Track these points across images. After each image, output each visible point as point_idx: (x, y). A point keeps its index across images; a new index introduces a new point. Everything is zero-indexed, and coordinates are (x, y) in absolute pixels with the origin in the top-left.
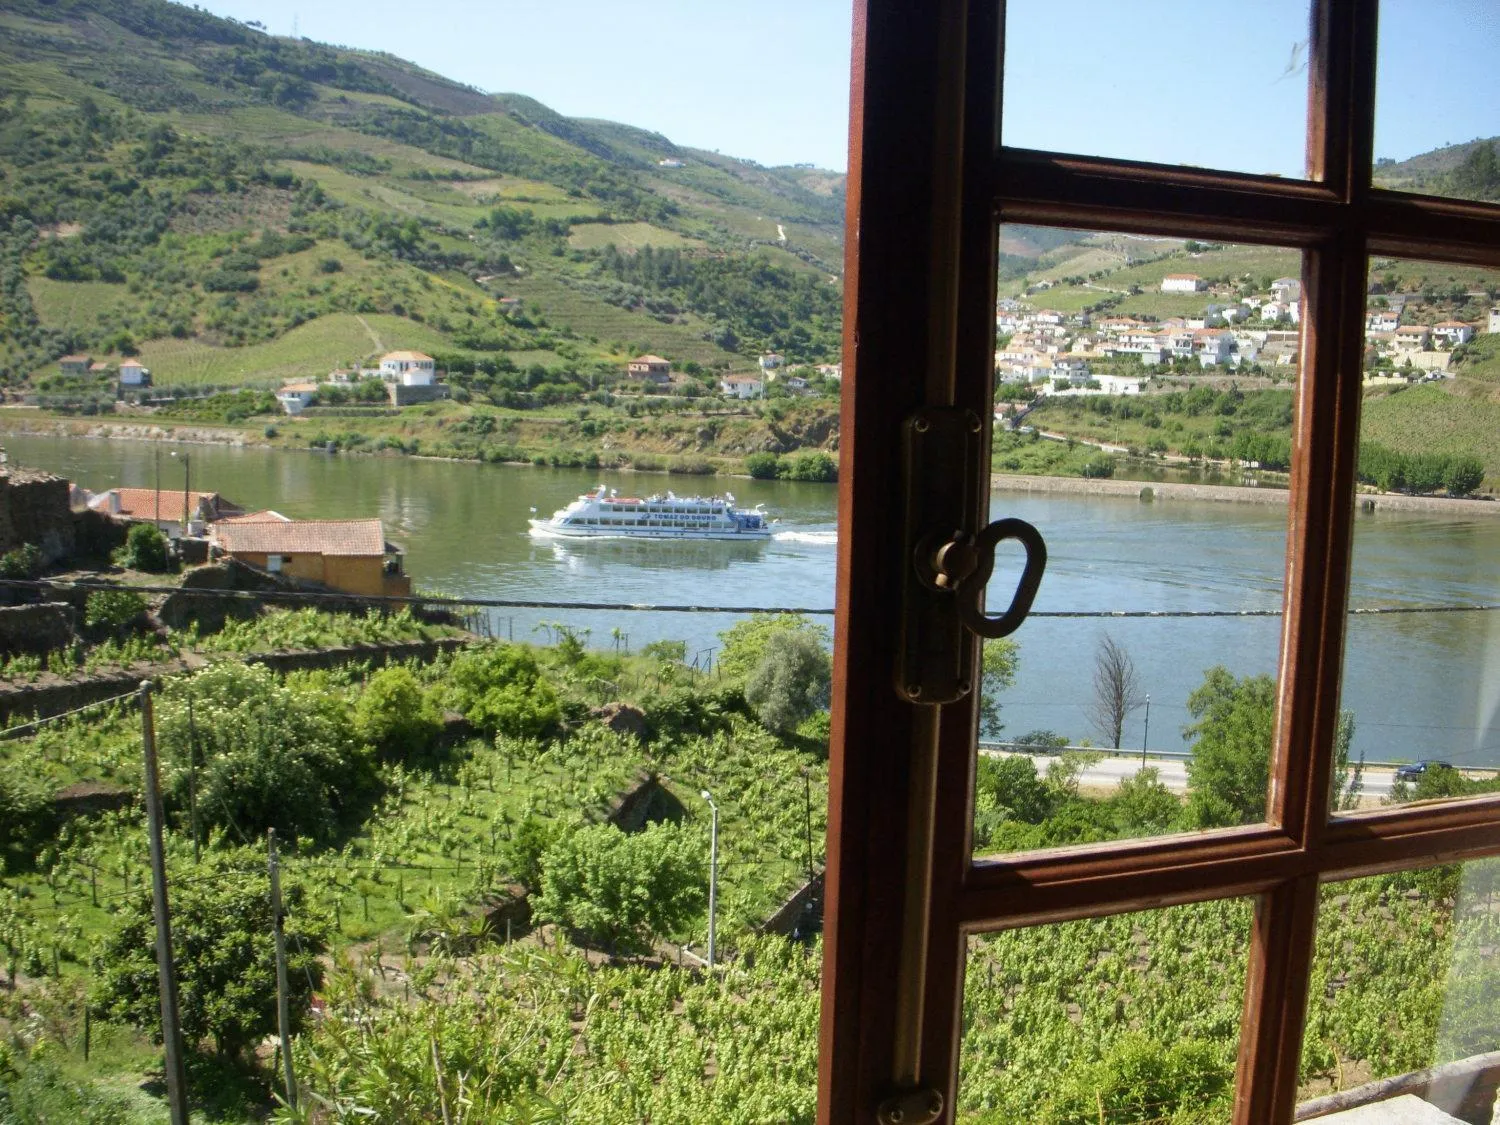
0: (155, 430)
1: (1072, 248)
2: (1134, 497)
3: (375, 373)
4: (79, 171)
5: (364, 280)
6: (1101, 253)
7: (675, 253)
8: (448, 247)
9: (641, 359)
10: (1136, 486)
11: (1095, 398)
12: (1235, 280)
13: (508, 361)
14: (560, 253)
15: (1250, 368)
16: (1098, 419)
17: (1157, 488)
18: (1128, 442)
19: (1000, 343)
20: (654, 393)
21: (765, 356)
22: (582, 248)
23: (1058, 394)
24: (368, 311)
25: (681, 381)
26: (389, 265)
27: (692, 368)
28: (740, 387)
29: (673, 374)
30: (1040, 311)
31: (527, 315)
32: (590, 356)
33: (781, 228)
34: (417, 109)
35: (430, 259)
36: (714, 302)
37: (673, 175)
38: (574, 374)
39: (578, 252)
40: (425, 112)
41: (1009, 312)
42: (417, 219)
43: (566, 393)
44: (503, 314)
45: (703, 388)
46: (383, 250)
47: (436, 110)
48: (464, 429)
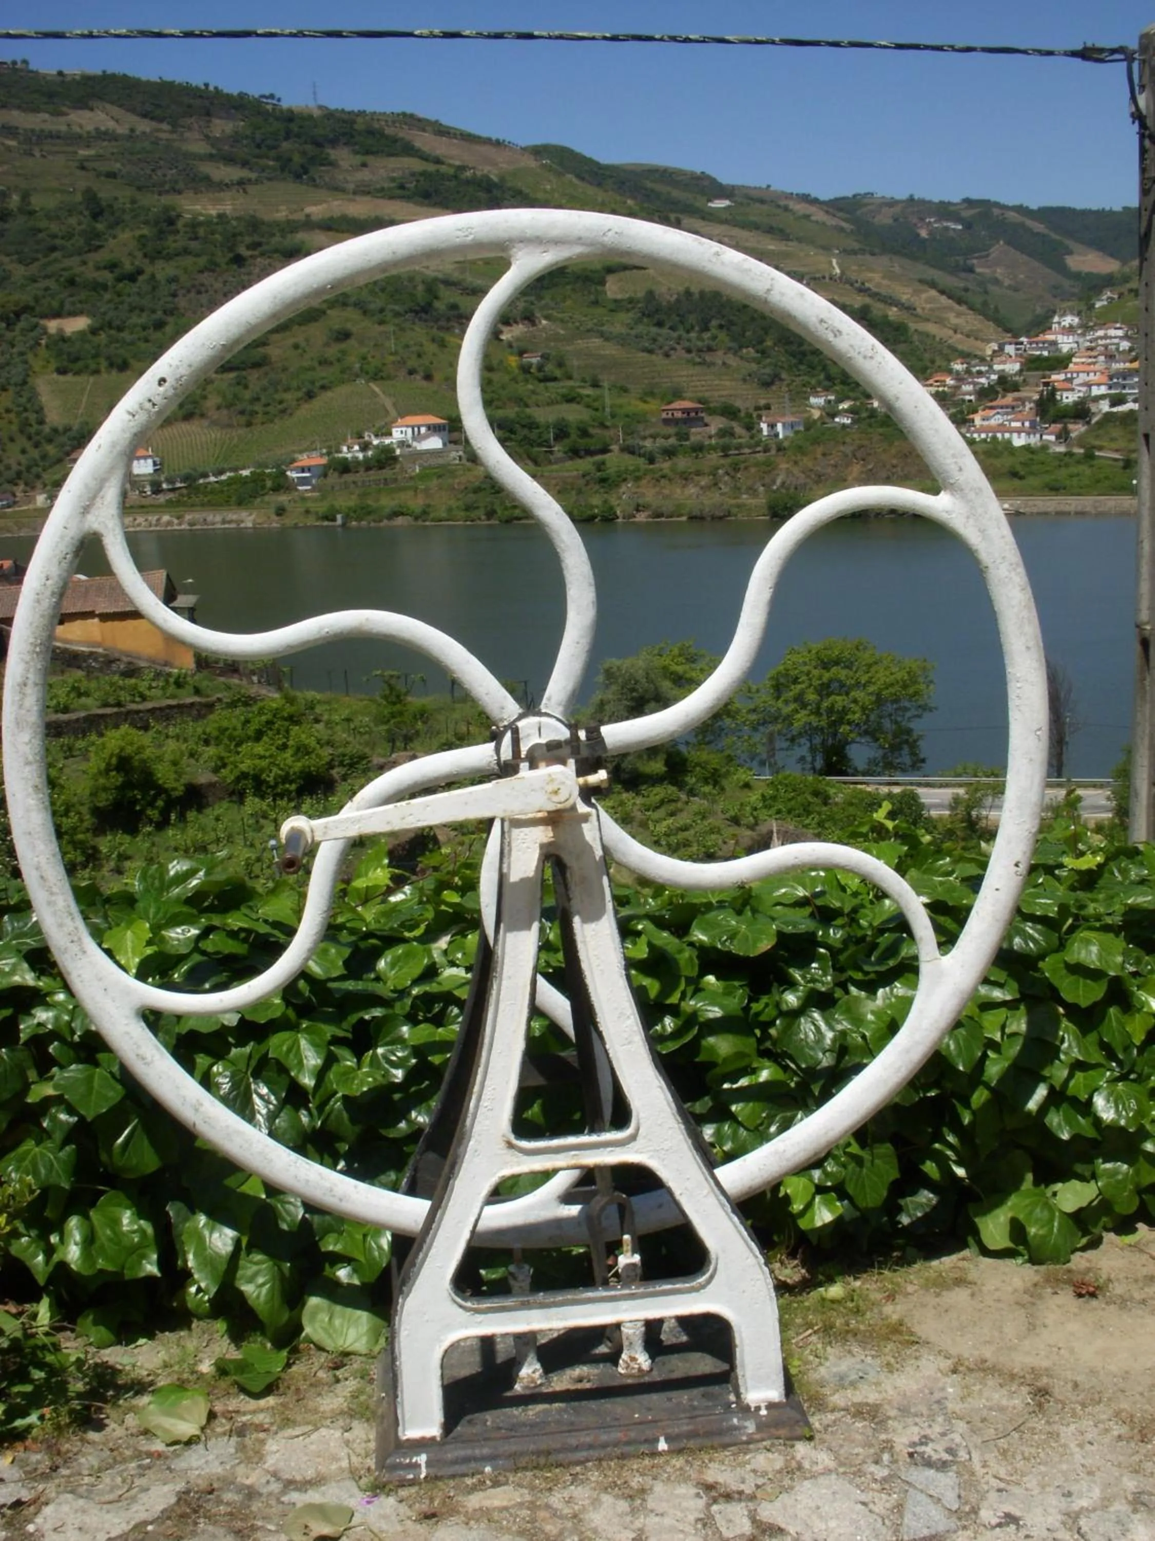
0: (166, 518)
3: (387, 441)
4: (84, 263)
5: (377, 346)
8: (468, 306)
9: (673, 406)
13: (529, 417)
14: (596, 303)
19: (1061, 362)
20: (687, 439)
21: (816, 394)
22: (619, 297)
23: (1115, 410)
24: (382, 378)
25: (716, 424)
26: (403, 330)
27: (729, 412)
28: (779, 427)
29: (707, 419)
30: (1102, 325)
31: (550, 368)
32: (621, 406)
33: (834, 261)
34: (443, 169)
35: (448, 320)
36: (761, 342)
37: (724, 216)
38: (603, 426)
39: (616, 301)
40: (451, 171)
41: (1070, 330)
42: (436, 280)
43: (593, 444)
44: (525, 369)
45: (739, 430)
46: (397, 314)
47: (463, 168)
48: (477, 490)
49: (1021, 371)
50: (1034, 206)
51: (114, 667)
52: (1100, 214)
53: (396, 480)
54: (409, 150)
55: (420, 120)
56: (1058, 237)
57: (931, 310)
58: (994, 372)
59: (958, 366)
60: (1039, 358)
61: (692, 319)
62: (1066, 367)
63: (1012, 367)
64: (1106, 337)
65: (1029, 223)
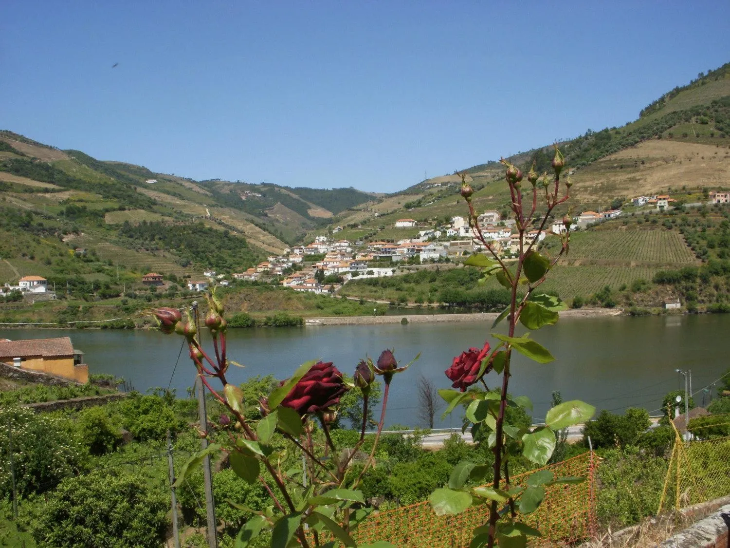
1: (347, 212)
2: (398, 323)
3: (17, 288)
5: (6, 241)
6: (363, 213)
7: (158, 224)
8: (47, 224)
9: (148, 275)
10: (399, 318)
11: (371, 279)
12: (430, 220)
13: (83, 279)
14: (100, 226)
15: (444, 259)
16: (374, 289)
17: (409, 318)
18: (390, 298)
19: (321, 257)
20: (156, 291)
21: (207, 271)
22: (111, 223)
23: (354, 278)
24: (10, 257)
25: (168, 284)
26: (19, 234)
27: (173, 278)
28: (197, 286)
29: (164, 282)
30: (338, 241)
31: (89, 256)
32: (123, 275)
33: (207, 210)
34: (25, 158)
35: (38, 231)
36: (179, 246)
37: (153, 187)
38: (116, 284)
39: (110, 225)
40: (29, 160)
41: (323, 243)
42: (31, 211)
43: (113, 293)
44: (78, 256)
45: (179, 287)
46: (16, 227)
47: (35, 159)
48: (64, 313)
49: (302, 261)
50: (293, 187)
51: (51, 382)
52: (323, 191)
53: (23, 307)
54: (9, 148)
55: (14, 134)
56: (304, 201)
57: (252, 233)
58: (290, 262)
59: (271, 259)
60: (310, 256)
61: (147, 235)
62: (323, 260)
63: (298, 260)
64: (340, 246)
65: (291, 194)
